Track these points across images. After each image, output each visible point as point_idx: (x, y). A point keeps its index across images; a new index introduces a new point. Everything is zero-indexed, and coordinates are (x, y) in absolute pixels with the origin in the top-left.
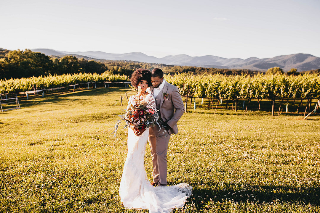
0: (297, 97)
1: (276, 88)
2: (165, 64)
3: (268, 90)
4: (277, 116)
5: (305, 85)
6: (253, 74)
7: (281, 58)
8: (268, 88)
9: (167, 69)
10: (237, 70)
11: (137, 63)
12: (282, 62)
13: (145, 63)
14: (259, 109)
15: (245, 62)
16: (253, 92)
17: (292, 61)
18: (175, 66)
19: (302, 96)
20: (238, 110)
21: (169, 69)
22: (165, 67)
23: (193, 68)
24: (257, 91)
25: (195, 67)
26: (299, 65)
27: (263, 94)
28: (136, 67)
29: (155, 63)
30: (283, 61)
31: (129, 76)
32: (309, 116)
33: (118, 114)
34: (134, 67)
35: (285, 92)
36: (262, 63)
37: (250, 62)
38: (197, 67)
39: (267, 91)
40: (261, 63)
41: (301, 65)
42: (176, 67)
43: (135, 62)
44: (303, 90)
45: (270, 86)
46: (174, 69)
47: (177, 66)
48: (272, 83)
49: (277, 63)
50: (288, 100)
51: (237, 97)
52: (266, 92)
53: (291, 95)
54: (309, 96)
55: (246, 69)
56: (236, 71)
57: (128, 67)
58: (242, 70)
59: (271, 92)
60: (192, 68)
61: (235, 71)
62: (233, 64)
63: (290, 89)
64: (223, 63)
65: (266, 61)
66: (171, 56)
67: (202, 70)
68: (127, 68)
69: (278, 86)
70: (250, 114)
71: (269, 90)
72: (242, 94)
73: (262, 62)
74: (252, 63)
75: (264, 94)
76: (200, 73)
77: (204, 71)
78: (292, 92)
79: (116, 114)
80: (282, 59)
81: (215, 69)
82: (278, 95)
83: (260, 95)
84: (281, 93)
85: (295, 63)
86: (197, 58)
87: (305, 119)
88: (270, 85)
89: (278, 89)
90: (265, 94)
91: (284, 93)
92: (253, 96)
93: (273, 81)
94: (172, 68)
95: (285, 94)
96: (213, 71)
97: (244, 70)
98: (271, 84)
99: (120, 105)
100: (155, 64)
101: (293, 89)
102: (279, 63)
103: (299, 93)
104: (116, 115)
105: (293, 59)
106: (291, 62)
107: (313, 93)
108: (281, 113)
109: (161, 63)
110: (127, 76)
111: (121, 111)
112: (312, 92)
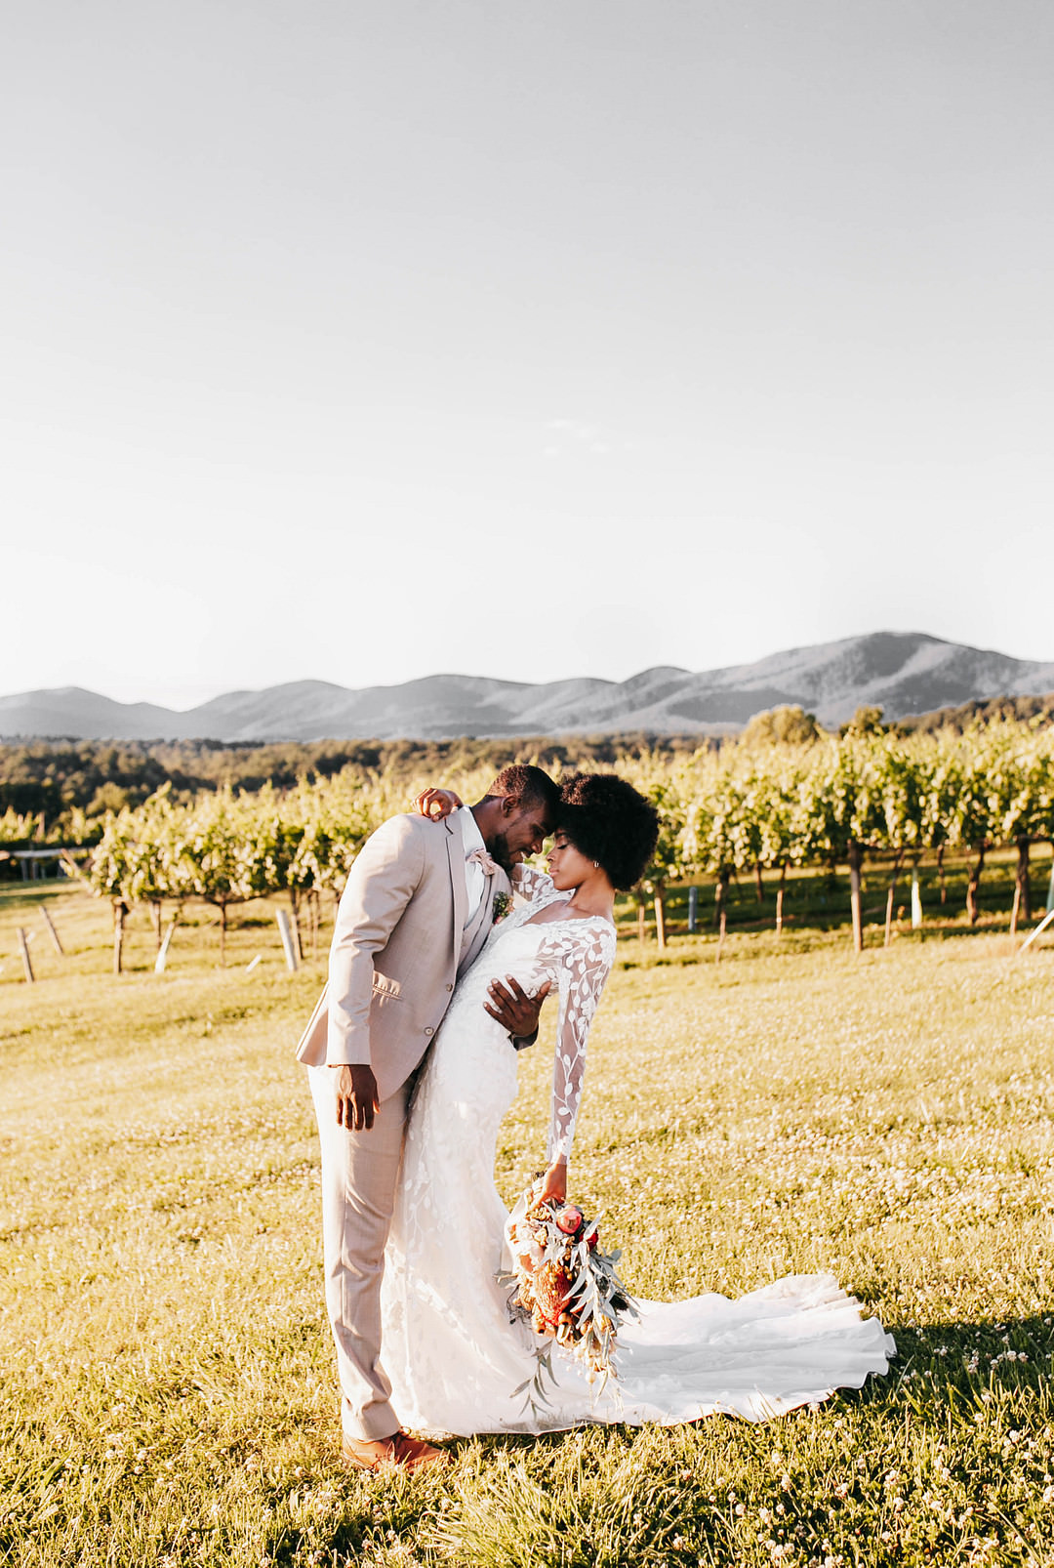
0: (969, 841)
1: (862, 803)
2: (213, 737)
3: (826, 819)
4: (881, 945)
5: (994, 777)
6: (672, 750)
7: (794, 661)
8: (823, 809)
9: (231, 762)
10: (592, 740)
11: (65, 747)
12: (804, 681)
13: (107, 744)
14: (779, 920)
15: (625, 697)
16: (747, 834)
17: (849, 672)
18: (272, 744)
19: (995, 835)
20: (671, 939)
21: (237, 764)
22: (218, 756)
23: (366, 747)
24: (765, 829)
25: (377, 740)
26: (882, 691)
27: (802, 842)
28: (59, 768)
29: (160, 735)
30: (806, 675)
31: (40, 819)
32: (1047, 929)
33: (24, 1032)
34: (51, 769)
35: (909, 823)
36: (709, 692)
37: (649, 695)
38: (388, 742)
39: (819, 825)
40: (701, 693)
41: (890, 688)
42: (276, 748)
43: (49, 740)
44: (994, 803)
45: (831, 798)
46: (265, 762)
47: (279, 743)
48: (840, 780)
49: (777, 688)
50: (916, 862)
51: (667, 872)
52: (813, 833)
53: (940, 834)
54: (1025, 831)
55: (633, 728)
56: (587, 745)
57: (13, 768)
58: (612, 737)
59: (837, 830)
60: (359, 749)
61: (581, 744)
62: (568, 708)
63: (928, 801)
64: (514, 709)
65: (725, 681)
66: (241, 694)
67: (416, 755)
68: (11, 776)
69: (870, 794)
70: (742, 955)
71: (830, 818)
72: (694, 852)
73: (706, 688)
74: (657, 700)
75: (807, 839)
76: (406, 768)
77: (423, 757)
78: (941, 817)
79: (13, 1036)
80: (797, 666)
81: (481, 744)
82: (873, 838)
83: (785, 851)
84: (891, 828)
85: (861, 681)
86: (379, 695)
87: (1032, 946)
88: (829, 791)
89: (871, 809)
90: (810, 843)
91: (904, 826)
92: (752, 858)
93: (842, 772)
94: (256, 753)
95: (911, 830)
96: (469, 751)
97: (622, 735)
98: (832, 785)
99: (21, 981)
100: (161, 742)
101: (947, 803)
102: (789, 686)
103: (977, 821)
104: (13, 1041)
105: (852, 662)
106: (845, 678)
107: (1044, 814)
108: (898, 930)
109: (194, 736)
110: (34, 818)
111: (37, 1014)
112: (1035, 807)
